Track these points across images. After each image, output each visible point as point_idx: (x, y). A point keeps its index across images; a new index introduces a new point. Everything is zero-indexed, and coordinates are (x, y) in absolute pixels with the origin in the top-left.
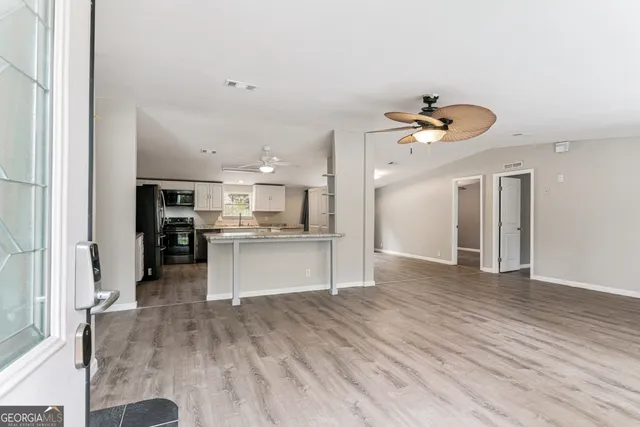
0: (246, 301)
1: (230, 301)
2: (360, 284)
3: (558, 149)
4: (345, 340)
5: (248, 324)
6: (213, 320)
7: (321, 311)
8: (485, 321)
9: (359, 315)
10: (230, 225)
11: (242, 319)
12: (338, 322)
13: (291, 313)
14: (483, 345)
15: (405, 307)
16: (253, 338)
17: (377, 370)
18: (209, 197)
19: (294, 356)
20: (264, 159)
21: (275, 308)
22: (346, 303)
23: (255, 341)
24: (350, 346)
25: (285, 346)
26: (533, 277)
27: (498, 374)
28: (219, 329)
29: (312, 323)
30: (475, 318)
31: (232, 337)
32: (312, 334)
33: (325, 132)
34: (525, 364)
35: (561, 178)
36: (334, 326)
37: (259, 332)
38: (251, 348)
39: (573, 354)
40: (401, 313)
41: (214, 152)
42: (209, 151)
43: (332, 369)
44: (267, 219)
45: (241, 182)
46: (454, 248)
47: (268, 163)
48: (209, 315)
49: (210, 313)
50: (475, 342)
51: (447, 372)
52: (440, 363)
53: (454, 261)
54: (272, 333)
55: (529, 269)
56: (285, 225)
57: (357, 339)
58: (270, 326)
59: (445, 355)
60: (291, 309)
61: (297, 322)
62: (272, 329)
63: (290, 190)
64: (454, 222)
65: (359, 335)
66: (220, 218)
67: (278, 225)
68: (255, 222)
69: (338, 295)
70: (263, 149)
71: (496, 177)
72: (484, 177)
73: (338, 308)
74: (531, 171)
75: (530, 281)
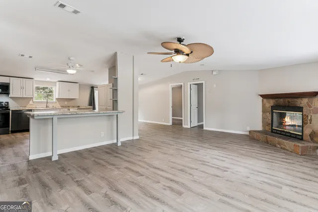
0: (62, 156)
1: (50, 158)
2: (131, 138)
3: (214, 73)
4: (138, 172)
5: (69, 172)
6: (40, 174)
7: (116, 157)
8: (199, 151)
9: (139, 156)
10: (39, 107)
11: (63, 169)
12: (129, 162)
13: (96, 160)
14: (204, 163)
15: (159, 148)
16: (77, 181)
17: (165, 188)
18: (22, 88)
19: (111, 189)
20: (70, 65)
21: (85, 158)
22: (128, 150)
23: (79, 184)
24: (142, 175)
25: (103, 184)
26: (205, 128)
27: (218, 176)
28: (47, 179)
29: (113, 165)
30: (193, 150)
31: (61, 184)
32: (116, 172)
33: (111, 53)
34: (225, 169)
35: (215, 86)
36: (127, 165)
37: (80, 177)
38: (78, 190)
39: (238, 161)
40: (160, 152)
41: (30, 57)
42: (27, 56)
43: (139, 193)
44: (66, 103)
45: (48, 79)
46: (171, 118)
47: (73, 67)
48: (35, 171)
49: (35, 169)
50: (200, 162)
51: (198, 181)
52: (192, 176)
53: (170, 123)
54: (90, 176)
55: (203, 125)
56: (78, 107)
57: (144, 170)
58: (86, 170)
59: (191, 171)
60: (96, 158)
61: (103, 166)
62: (88, 173)
63: (82, 86)
64: (171, 105)
65: (144, 168)
66: (31, 102)
67: (73, 107)
68: (58, 105)
69: (121, 146)
70: (69, 59)
71: (189, 84)
72: (184, 84)
73: (125, 154)
74: (203, 82)
75: (203, 130)
